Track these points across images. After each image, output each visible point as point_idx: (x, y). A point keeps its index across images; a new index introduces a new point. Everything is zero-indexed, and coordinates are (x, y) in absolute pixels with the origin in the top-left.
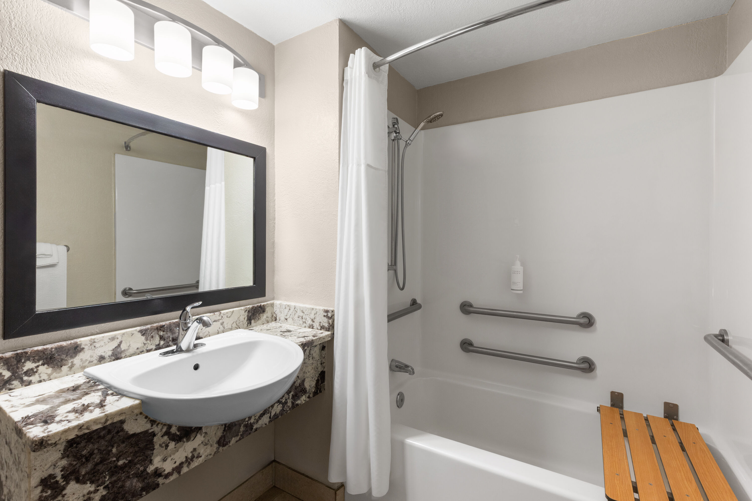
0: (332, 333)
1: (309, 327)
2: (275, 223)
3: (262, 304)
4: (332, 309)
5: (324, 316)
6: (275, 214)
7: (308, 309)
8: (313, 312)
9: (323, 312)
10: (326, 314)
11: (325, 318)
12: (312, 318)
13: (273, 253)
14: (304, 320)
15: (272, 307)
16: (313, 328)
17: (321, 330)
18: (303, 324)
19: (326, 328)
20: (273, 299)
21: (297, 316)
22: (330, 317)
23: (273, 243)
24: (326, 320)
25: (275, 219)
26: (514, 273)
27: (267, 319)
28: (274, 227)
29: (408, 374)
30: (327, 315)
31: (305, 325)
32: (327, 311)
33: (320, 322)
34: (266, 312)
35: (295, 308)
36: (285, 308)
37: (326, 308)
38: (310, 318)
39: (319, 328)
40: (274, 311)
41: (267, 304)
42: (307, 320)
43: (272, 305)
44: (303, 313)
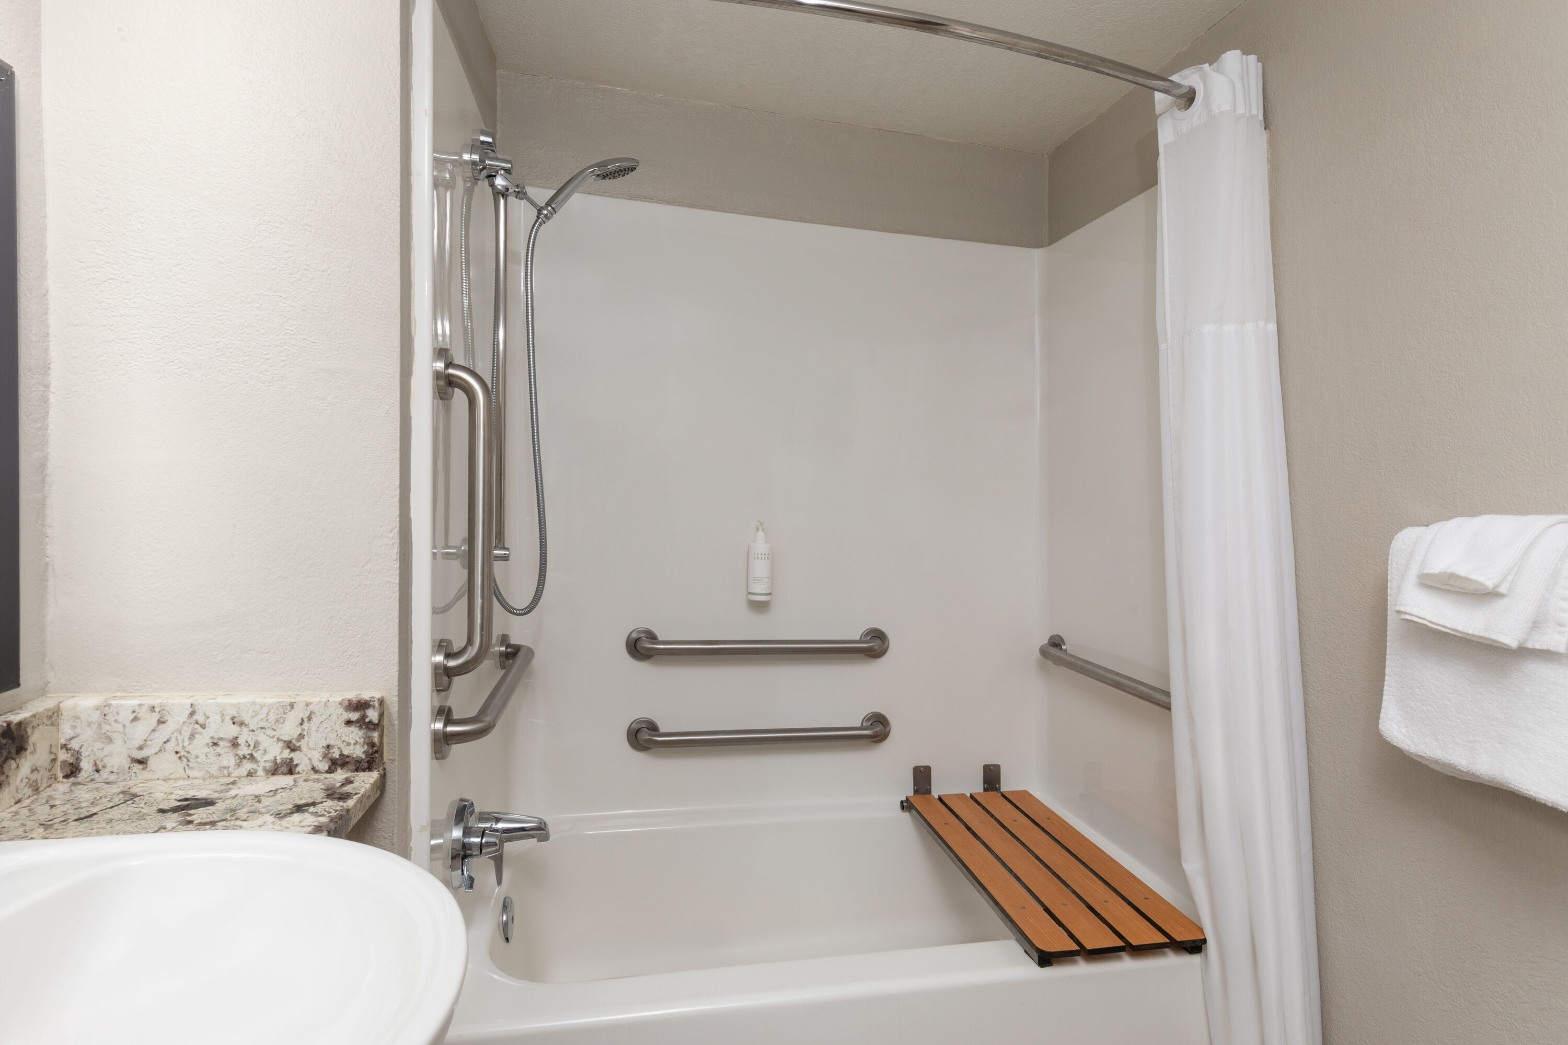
0: (382, 772)
1: (275, 773)
2: (47, 386)
3: (15, 718)
4: (378, 695)
5: (349, 723)
6: (46, 350)
7: (265, 710)
8: (293, 718)
9: (341, 710)
10: (355, 716)
11: (353, 729)
12: (287, 738)
14: (244, 750)
15: (52, 724)
16: (291, 772)
17: (330, 771)
18: (239, 765)
19: (358, 761)
20: (43, 692)
21: (204, 738)
22: (376, 721)
23: (42, 465)
24: (355, 734)
25: (46, 369)
26: (758, 558)
27: (34, 777)
28: (45, 400)
30: (364, 717)
31: (248, 766)
32: (361, 706)
33: (328, 746)
34: (30, 748)
35: (192, 714)
36: (135, 719)
37: (352, 695)
38: (279, 740)
39: (324, 766)
40: (63, 741)
41: (34, 716)
42: (261, 747)
43: (51, 717)
44: (242, 724)
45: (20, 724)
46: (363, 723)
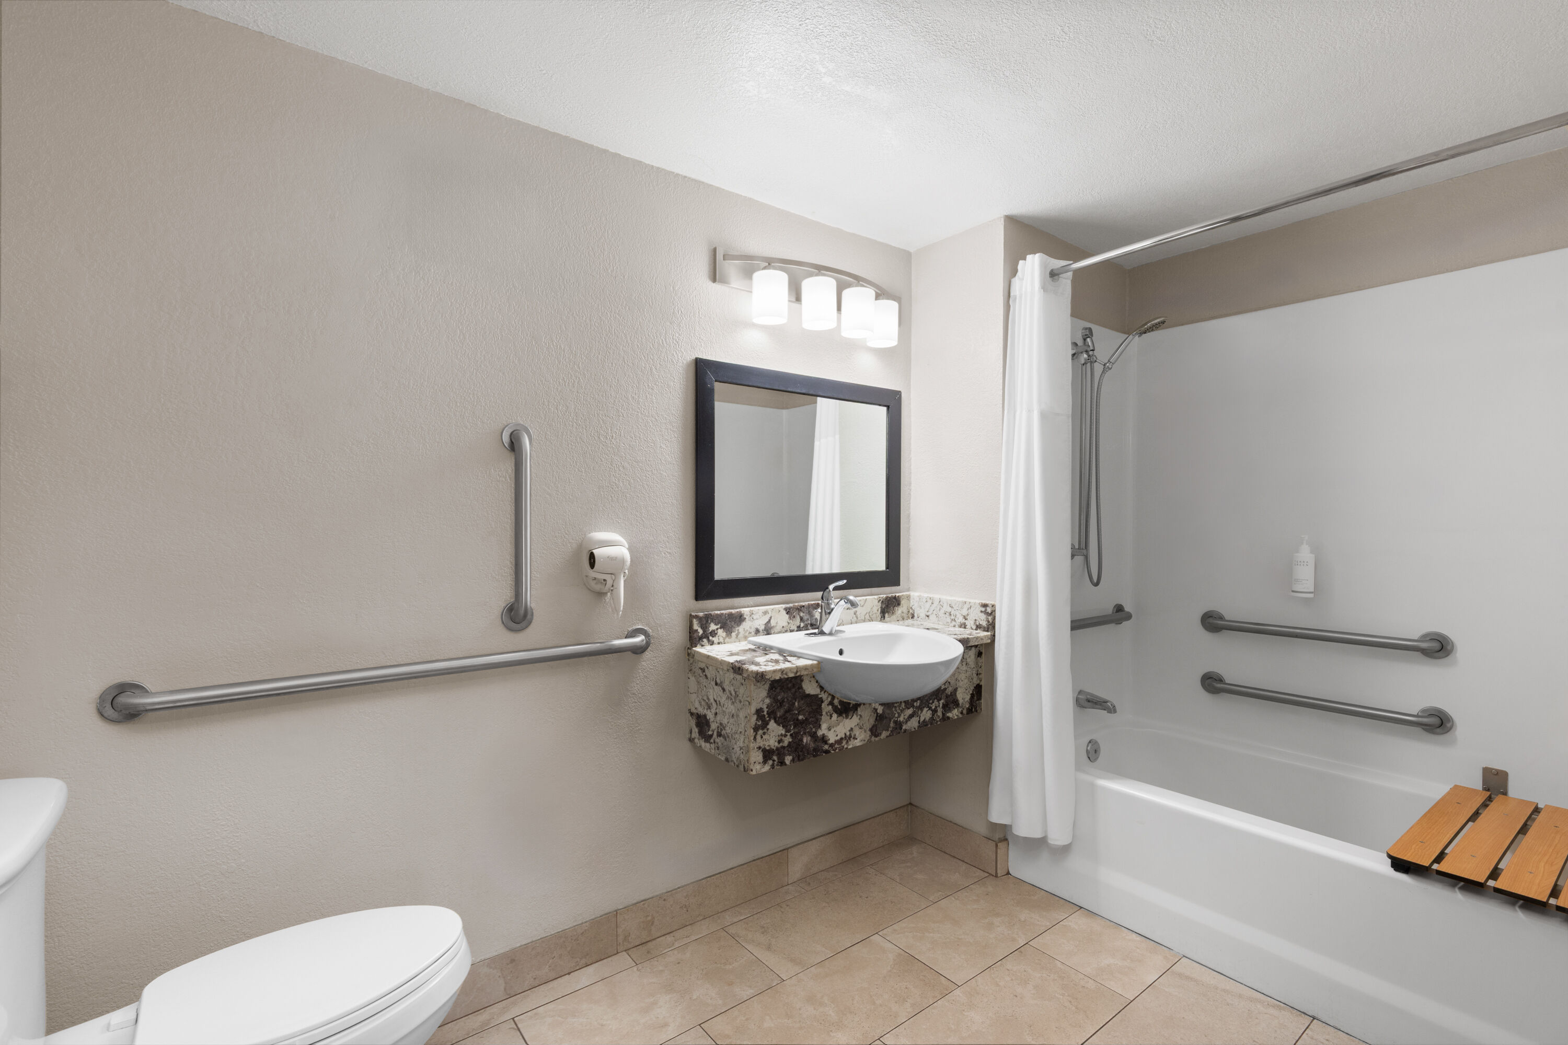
0: (992, 634)
1: (960, 627)
2: (910, 490)
3: (897, 595)
4: (993, 603)
5: (981, 612)
6: (910, 478)
7: (958, 603)
8: (966, 606)
9: (979, 606)
10: (983, 609)
11: (983, 614)
12: (964, 615)
13: (909, 528)
14: (953, 617)
15: (908, 600)
16: (965, 628)
17: (976, 630)
18: (951, 622)
19: (984, 628)
20: (908, 590)
21: (943, 611)
22: (990, 612)
23: (909, 516)
24: (983, 616)
25: (910, 484)
26: (1298, 565)
27: (903, 615)
28: (910, 494)
29: (1106, 711)
30: (986, 610)
31: (954, 623)
32: (985, 606)
33: (976, 620)
34: (901, 605)
35: (940, 602)
36: (926, 601)
37: (984, 602)
38: (962, 615)
39: (974, 627)
40: (911, 606)
41: (902, 595)
42: (957, 617)
43: (907, 597)
44: (952, 607)
45: (898, 596)
46: (986, 613)
